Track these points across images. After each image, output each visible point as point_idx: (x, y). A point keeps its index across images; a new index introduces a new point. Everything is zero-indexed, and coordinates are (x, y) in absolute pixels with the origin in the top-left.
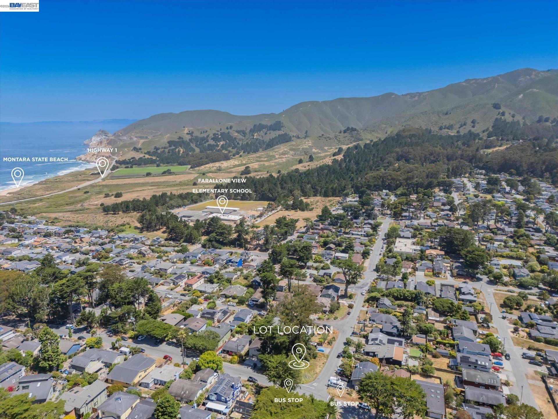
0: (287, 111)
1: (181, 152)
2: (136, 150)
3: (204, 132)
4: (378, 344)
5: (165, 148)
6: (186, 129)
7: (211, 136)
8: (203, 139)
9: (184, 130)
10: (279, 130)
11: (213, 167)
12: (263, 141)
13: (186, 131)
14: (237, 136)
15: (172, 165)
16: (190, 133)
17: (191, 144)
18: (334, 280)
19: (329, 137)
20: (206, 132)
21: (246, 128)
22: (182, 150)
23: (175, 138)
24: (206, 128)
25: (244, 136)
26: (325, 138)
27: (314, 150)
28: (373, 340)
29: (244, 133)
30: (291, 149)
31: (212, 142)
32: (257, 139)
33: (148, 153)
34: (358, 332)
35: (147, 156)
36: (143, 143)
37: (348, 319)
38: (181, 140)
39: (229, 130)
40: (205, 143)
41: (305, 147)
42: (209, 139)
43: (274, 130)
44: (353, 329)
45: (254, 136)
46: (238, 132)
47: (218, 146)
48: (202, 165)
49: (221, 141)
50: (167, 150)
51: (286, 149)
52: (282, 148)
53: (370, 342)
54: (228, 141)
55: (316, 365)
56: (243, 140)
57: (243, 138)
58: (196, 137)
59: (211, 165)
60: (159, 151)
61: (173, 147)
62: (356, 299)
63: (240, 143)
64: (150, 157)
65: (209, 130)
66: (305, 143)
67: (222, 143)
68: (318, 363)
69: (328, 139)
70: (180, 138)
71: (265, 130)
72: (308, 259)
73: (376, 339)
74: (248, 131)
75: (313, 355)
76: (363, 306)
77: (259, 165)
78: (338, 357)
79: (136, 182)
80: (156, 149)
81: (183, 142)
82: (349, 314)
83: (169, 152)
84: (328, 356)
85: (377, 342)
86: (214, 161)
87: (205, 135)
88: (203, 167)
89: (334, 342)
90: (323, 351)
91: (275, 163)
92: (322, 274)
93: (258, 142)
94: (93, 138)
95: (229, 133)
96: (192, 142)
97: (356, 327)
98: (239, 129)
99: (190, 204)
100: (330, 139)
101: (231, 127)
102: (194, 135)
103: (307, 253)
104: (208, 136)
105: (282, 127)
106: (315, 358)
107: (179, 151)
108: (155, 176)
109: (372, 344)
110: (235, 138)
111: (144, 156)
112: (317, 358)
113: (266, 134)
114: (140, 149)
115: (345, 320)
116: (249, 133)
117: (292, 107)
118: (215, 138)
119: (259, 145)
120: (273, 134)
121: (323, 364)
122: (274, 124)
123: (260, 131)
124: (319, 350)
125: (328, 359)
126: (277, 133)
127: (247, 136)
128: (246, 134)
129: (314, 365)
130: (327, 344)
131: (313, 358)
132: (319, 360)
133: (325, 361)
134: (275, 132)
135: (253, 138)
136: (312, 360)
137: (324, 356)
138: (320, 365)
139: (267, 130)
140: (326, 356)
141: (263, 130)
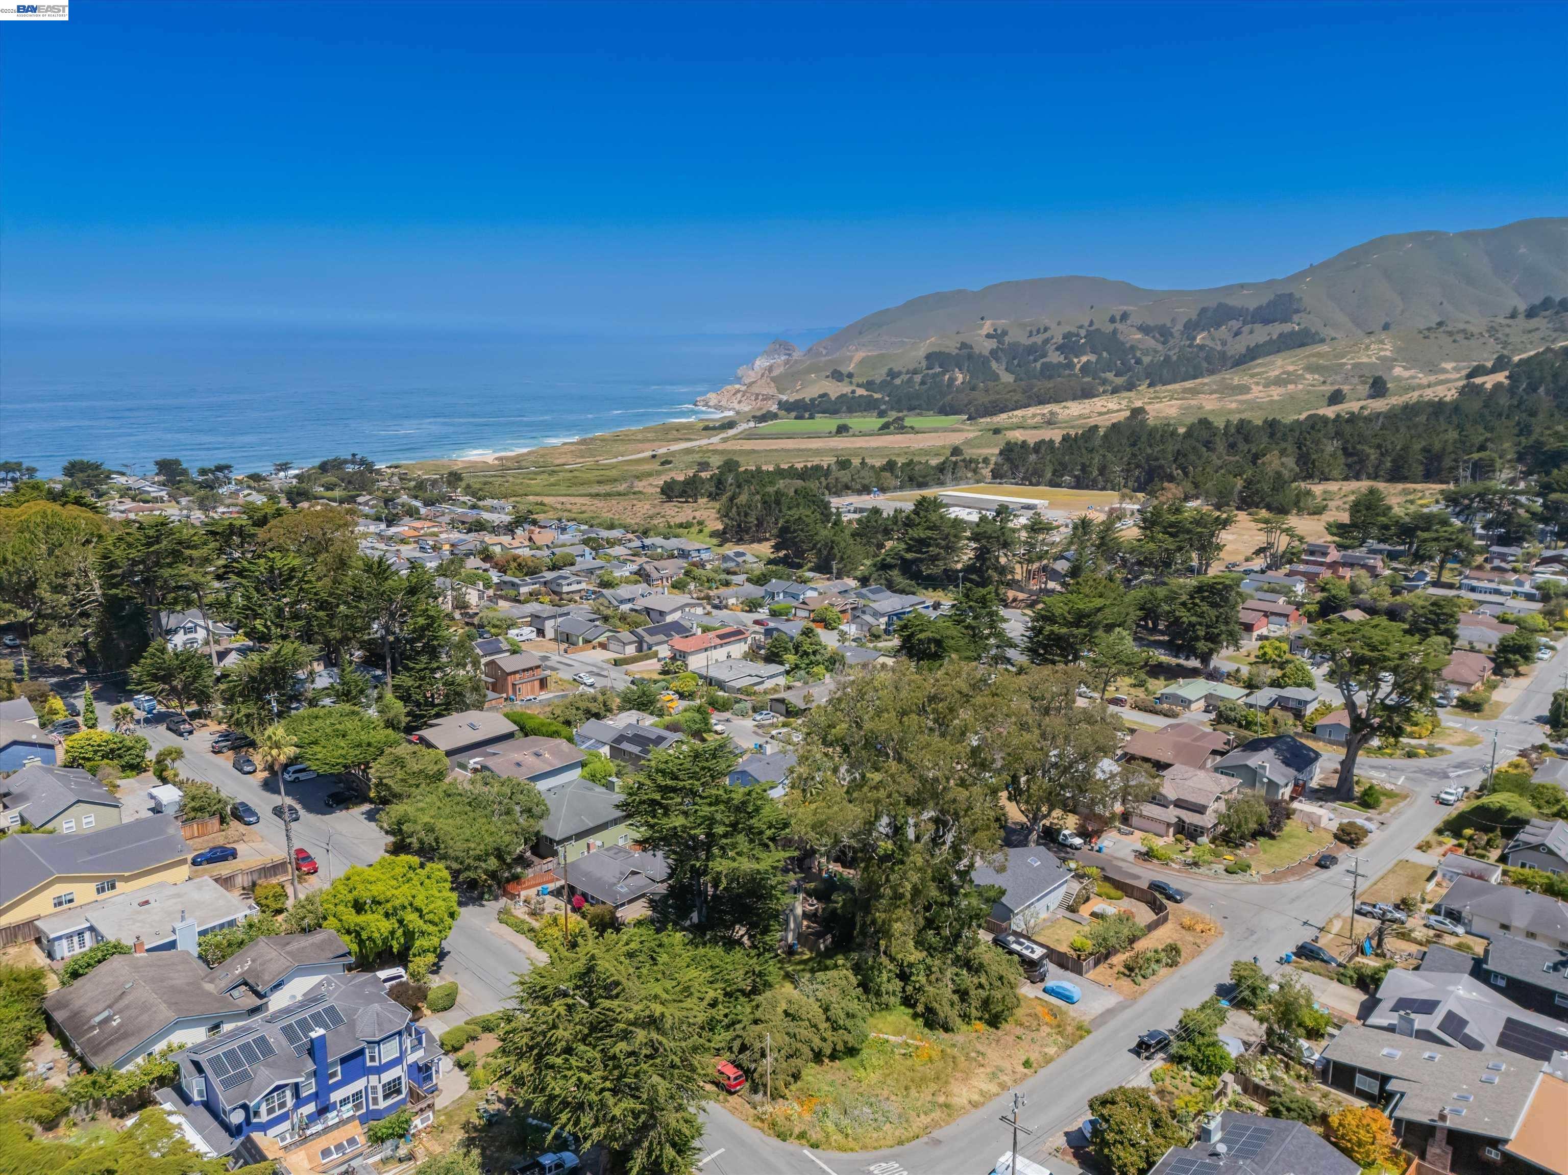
0: (1326, 265)
1: (958, 382)
2: (837, 376)
3: (1038, 332)
4: (1425, 1035)
5: (915, 372)
6: (988, 323)
7: (1059, 339)
8: (1031, 350)
9: (982, 326)
10: (1286, 319)
11: (1034, 416)
12: (1224, 353)
13: (987, 327)
14: (1139, 341)
15: (920, 415)
16: (998, 335)
17: (994, 365)
18: (1314, 730)
19: (1464, 331)
20: (1046, 330)
21: (1173, 320)
22: (960, 378)
23: (951, 346)
24: (1047, 322)
25: (1164, 342)
26: (1450, 334)
27: (1398, 371)
28: (1403, 1004)
29: (1164, 333)
30: (1310, 369)
31: (1055, 357)
32: (1201, 347)
33: (869, 385)
34: (1339, 952)
35: (860, 392)
36: (862, 362)
37: (1308, 883)
38: (965, 351)
39: (1118, 325)
40: (1035, 361)
41: (1365, 360)
42: (1050, 348)
43: (1266, 322)
44: (1314, 932)
45: (1194, 338)
46: (1145, 329)
47: (1070, 365)
48: (1002, 411)
49: (1085, 353)
50: (918, 378)
51: (1291, 368)
52: (1279, 365)
53: (1380, 1018)
54: (1105, 354)
55: (979, 1059)
56: (1156, 351)
57: (1160, 347)
58: (1014, 346)
59: (1031, 411)
60: (898, 381)
61: (939, 370)
62: (1399, 813)
63: (1146, 360)
64: (865, 393)
65: (1053, 326)
66: (1367, 348)
67: (1084, 359)
68: (994, 1056)
69: (1459, 337)
70: (964, 345)
71: (1235, 324)
72: (1213, 639)
73: (1428, 1007)
74: (1179, 327)
75: (986, 1003)
76: (1424, 847)
77: (1180, 408)
78: (1143, 1048)
79: (803, 447)
80: (892, 374)
81: (970, 357)
82: (1324, 862)
83: (923, 383)
84: (1082, 1031)
85: (1431, 1022)
86: (1041, 402)
87: (1038, 339)
88: (1004, 416)
89: (1163, 971)
90: (1068, 999)
91: (1240, 402)
92: (1266, 703)
93: (1202, 355)
94: (758, 363)
95: (1115, 332)
96: (997, 360)
97: (1336, 926)
98: (1151, 323)
99: (901, 488)
100: (1469, 336)
101: (1124, 317)
102: (1007, 339)
103: (1213, 613)
104: (1046, 341)
105: (1297, 311)
106: (994, 1021)
107: (952, 380)
108: (862, 434)
109: (1391, 1029)
110: (1133, 348)
111: (853, 392)
112: (1004, 1026)
113: (1236, 334)
114: (850, 376)
115: (1292, 886)
116: (1182, 333)
117: (1341, 255)
118: (1069, 347)
119: (1205, 365)
120: (1261, 334)
121: (1027, 1064)
122: (1268, 305)
123: (1218, 325)
124: (1045, 990)
125: (1076, 1047)
126: (1277, 329)
127: (1172, 342)
128: (1171, 335)
129: (967, 1056)
130: (1116, 970)
131: (980, 1019)
132: (1010, 1039)
133: (1052, 1050)
134: (1269, 328)
135: (1190, 346)
136: (964, 1027)
137: (1060, 1028)
138: (1006, 1064)
139: (1245, 323)
140: (1069, 1029)
141: (1230, 323)
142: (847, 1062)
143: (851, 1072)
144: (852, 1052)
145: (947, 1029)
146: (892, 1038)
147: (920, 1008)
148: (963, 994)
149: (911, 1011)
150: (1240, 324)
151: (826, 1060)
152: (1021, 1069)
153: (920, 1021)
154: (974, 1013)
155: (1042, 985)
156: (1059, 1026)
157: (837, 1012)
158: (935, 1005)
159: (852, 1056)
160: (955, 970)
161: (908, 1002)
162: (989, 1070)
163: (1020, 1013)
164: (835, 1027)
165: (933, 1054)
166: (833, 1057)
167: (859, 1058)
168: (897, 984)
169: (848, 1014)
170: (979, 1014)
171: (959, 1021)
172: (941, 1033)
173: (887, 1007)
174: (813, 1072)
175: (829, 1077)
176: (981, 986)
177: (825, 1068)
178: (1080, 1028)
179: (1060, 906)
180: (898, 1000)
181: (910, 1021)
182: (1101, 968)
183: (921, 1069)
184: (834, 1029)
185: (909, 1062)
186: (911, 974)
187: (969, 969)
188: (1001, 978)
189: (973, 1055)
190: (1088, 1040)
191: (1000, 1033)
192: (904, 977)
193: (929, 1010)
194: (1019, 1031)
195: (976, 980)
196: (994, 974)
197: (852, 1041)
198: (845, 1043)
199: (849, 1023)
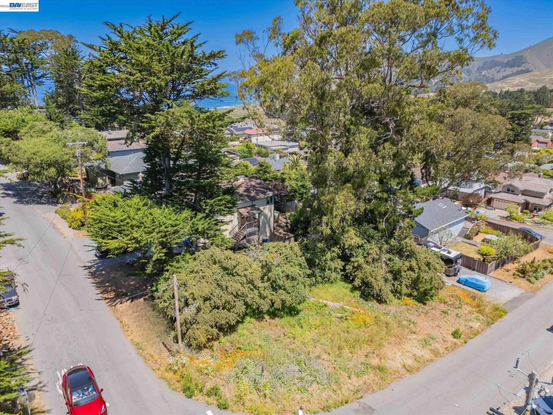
10: (518, 66)
12: (493, 77)
25: (469, 75)
29: (469, 72)
30: (531, 81)
32: (484, 76)
43: (511, 66)
45: (481, 73)
52: (518, 79)
55: (411, 327)
56: (465, 78)
68: (424, 325)
71: (498, 68)
74: (475, 69)
75: (415, 283)
84: (499, 311)
89: (547, 276)
90: (480, 289)
105: (524, 63)
106: (422, 298)
112: (431, 302)
113: (498, 72)
116: (476, 72)
117: (542, 42)
119: (485, 82)
120: (509, 71)
121: (456, 334)
122: (512, 60)
123: (491, 68)
124: (458, 282)
125: (497, 324)
126: (515, 69)
127: (472, 75)
128: (472, 72)
129: (399, 323)
130: (511, 273)
131: (410, 295)
132: (438, 313)
133: (476, 325)
134: (512, 69)
135: (480, 75)
136: (395, 301)
137: (479, 308)
138: (436, 333)
139: (502, 68)
140: (488, 310)
141: (496, 67)
142: (287, 319)
143: (287, 330)
144: (292, 311)
145: (381, 301)
146: (330, 303)
147: (357, 282)
148: (396, 275)
149: (350, 286)
150: (500, 68)
151: (267, 317)
152: (450, 338)
153: (358, 293)
154: (405, 290)
155: (457, 278)
156: (479, 306)
157: (276, 272)
158: (371, 279)
159: (291, 315)
160: (388, 256)
161: (347, 278)
162: (420, 337)
163: (442, 294)
164: (275, 287)
165: (368, 320)
166: (273, 314)
167: (297, 318)
168: (339, 264)
169: (287, 276)
170: (409, 291)
171: (391, 296)
172: (374, 303)
173: (330, 281)
174: (251, 326)
175: (265, 332)
176: (411, 269)
177: (263, 323)
178: (497, 309)
179: (459, 235)
180: (339, 276)
181: (349, 293)
182: (499, 271)
183: (356, 331)
184: (274, 289)
185: (345, 324)
186: (352, 255)
187: (401, 256)
188: (428, 264)
189: (405, 323)
190: (506, 318)
191: (427, 308)
192: (345, 258)
193: (366, 284)
194: (443, 307)
195: (407, 264)
196: (423, 261)
197: (289, 300)
198: (283, 302)
199: (288, 284)
